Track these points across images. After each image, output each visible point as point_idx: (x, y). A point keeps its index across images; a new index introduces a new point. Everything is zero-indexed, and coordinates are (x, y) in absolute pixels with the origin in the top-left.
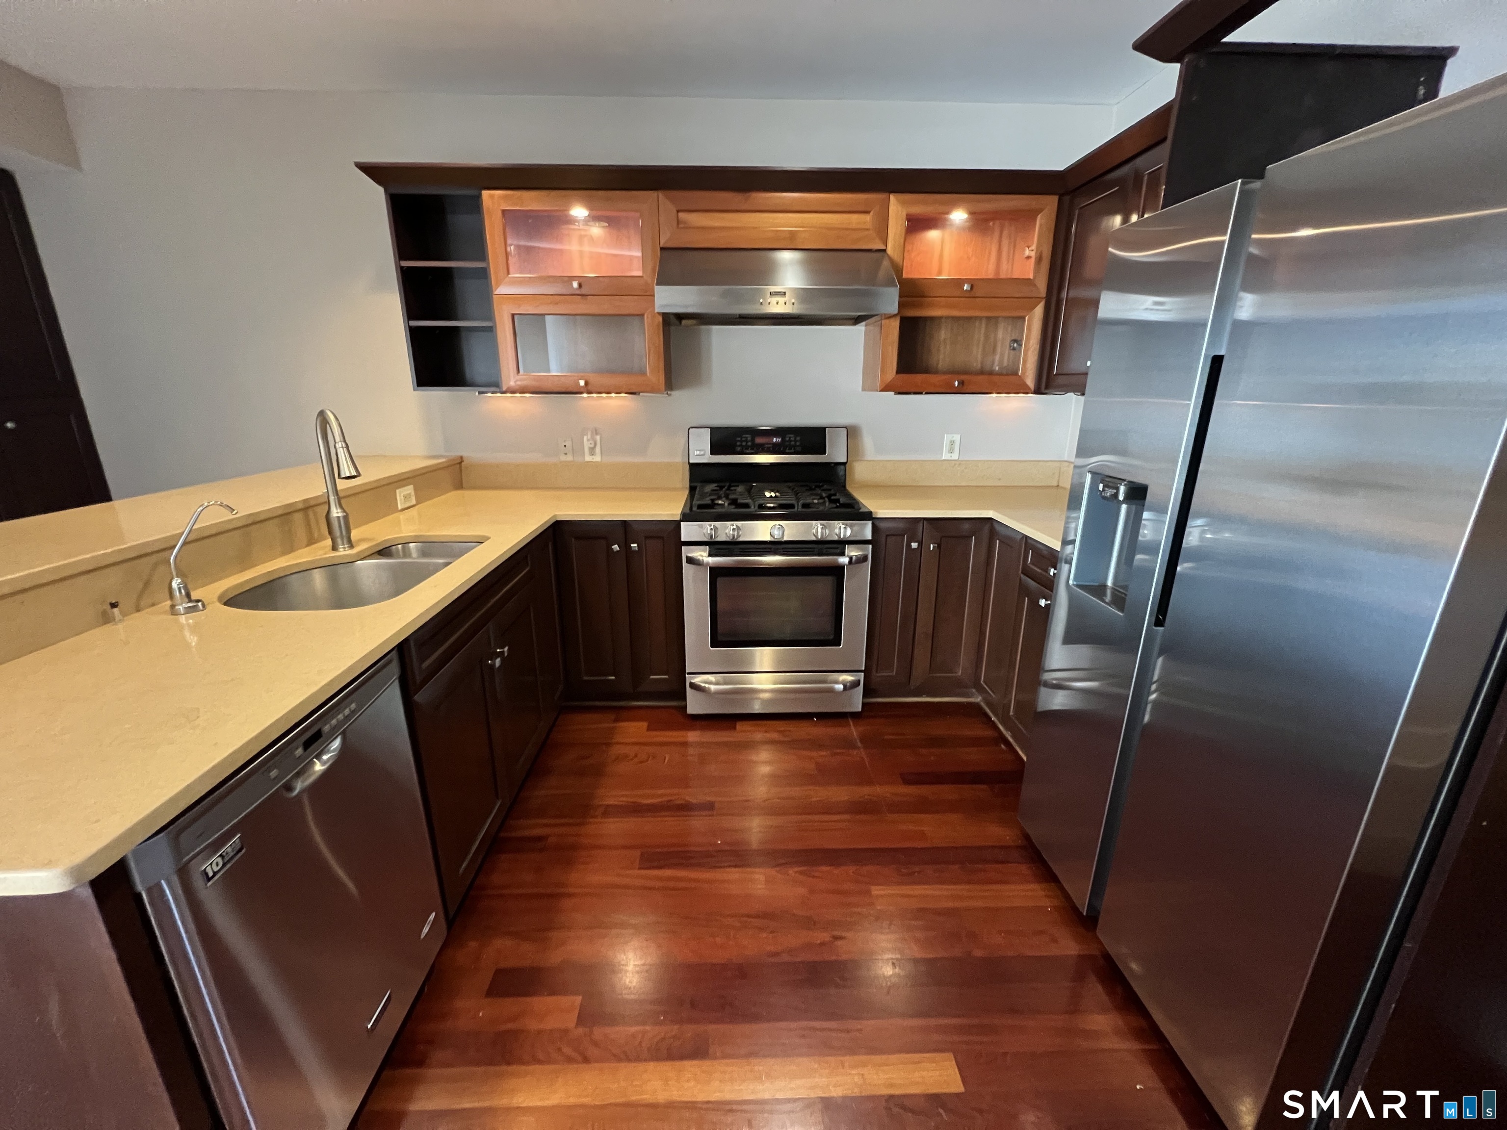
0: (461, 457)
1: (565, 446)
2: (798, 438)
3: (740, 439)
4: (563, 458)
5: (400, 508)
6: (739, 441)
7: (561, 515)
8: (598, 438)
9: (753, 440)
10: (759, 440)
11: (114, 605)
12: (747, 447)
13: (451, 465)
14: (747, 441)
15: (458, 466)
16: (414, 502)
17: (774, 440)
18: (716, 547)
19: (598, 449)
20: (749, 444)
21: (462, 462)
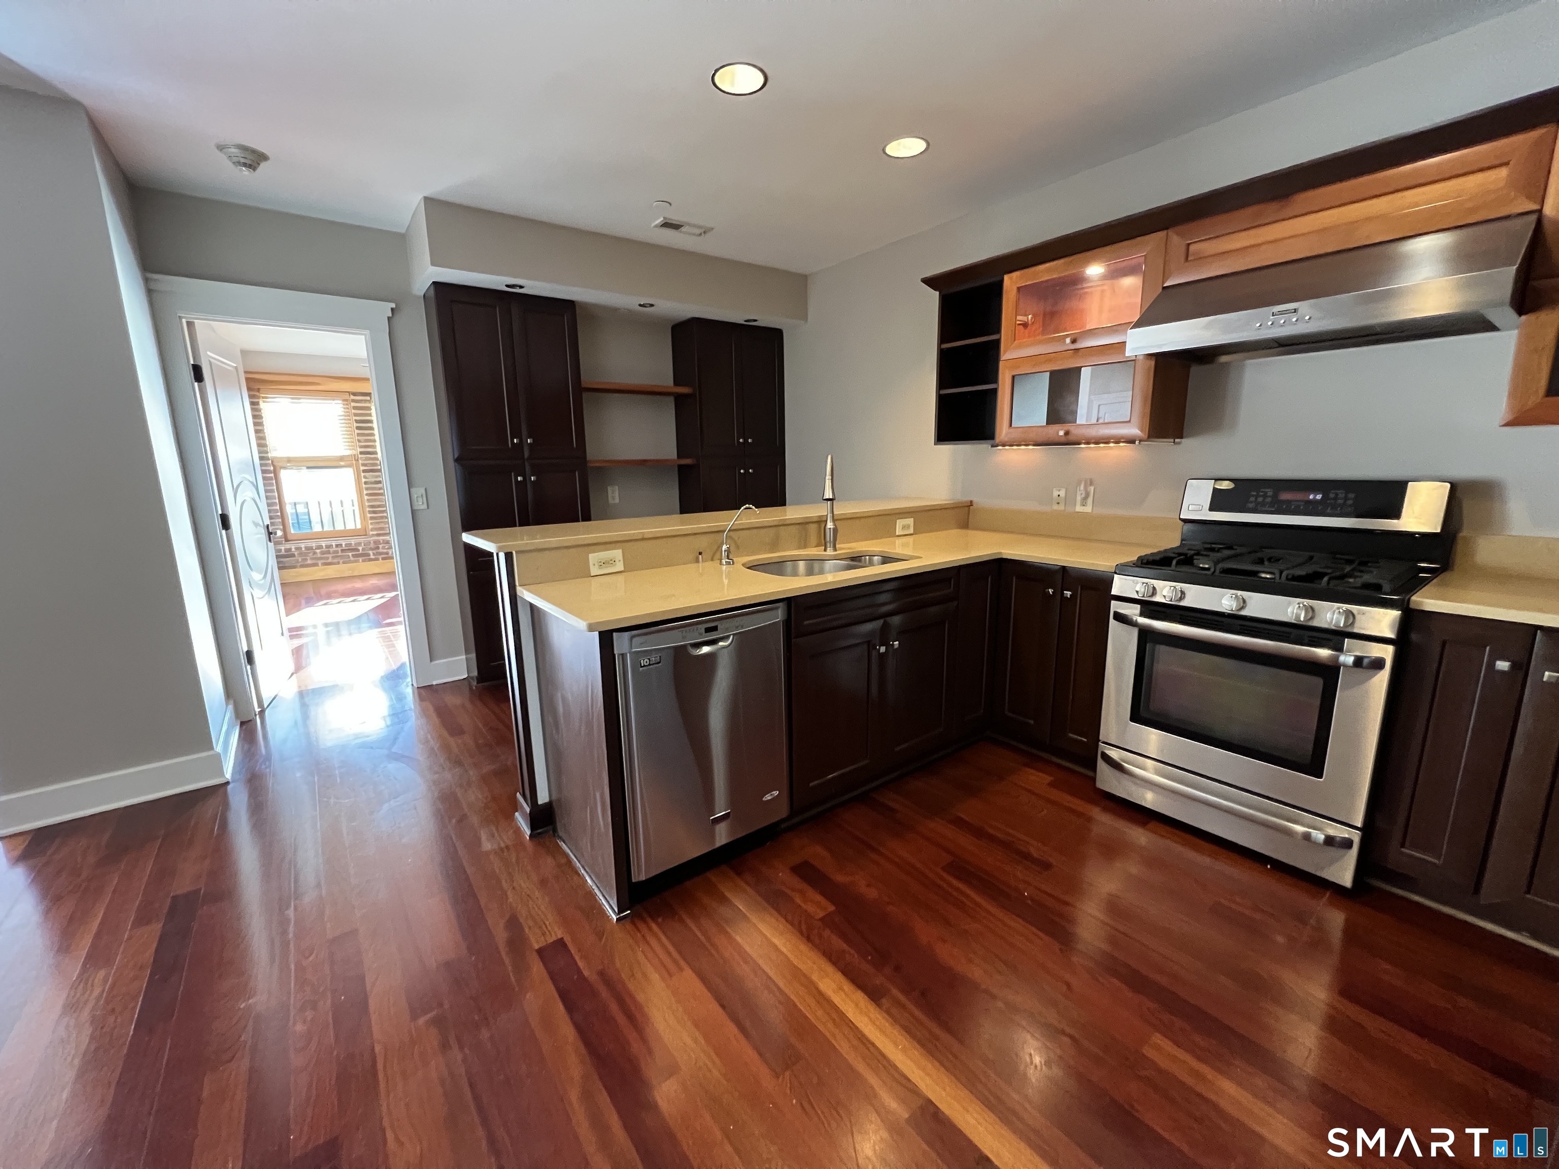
0: (971, 502)
1: (1059, 495)
2: (1351, 496)
3: (1255, 493)
4: (1056, 507)
5: (897, 534)
6: (1253, 496)
7: (1005, 553)
8: (1092, 488)
9: (1275, 496)
10: (1285, 496)
11: (700, 553)
12: (1263, 504)
13: (956, 507)
14: (1265, 496)
15: (967, 509)
16: (911, 531)
17: (1311, 497)
18: (1151, 609)
19: (1090, 500)
20: (1269, 500)
21: (972, 505)
